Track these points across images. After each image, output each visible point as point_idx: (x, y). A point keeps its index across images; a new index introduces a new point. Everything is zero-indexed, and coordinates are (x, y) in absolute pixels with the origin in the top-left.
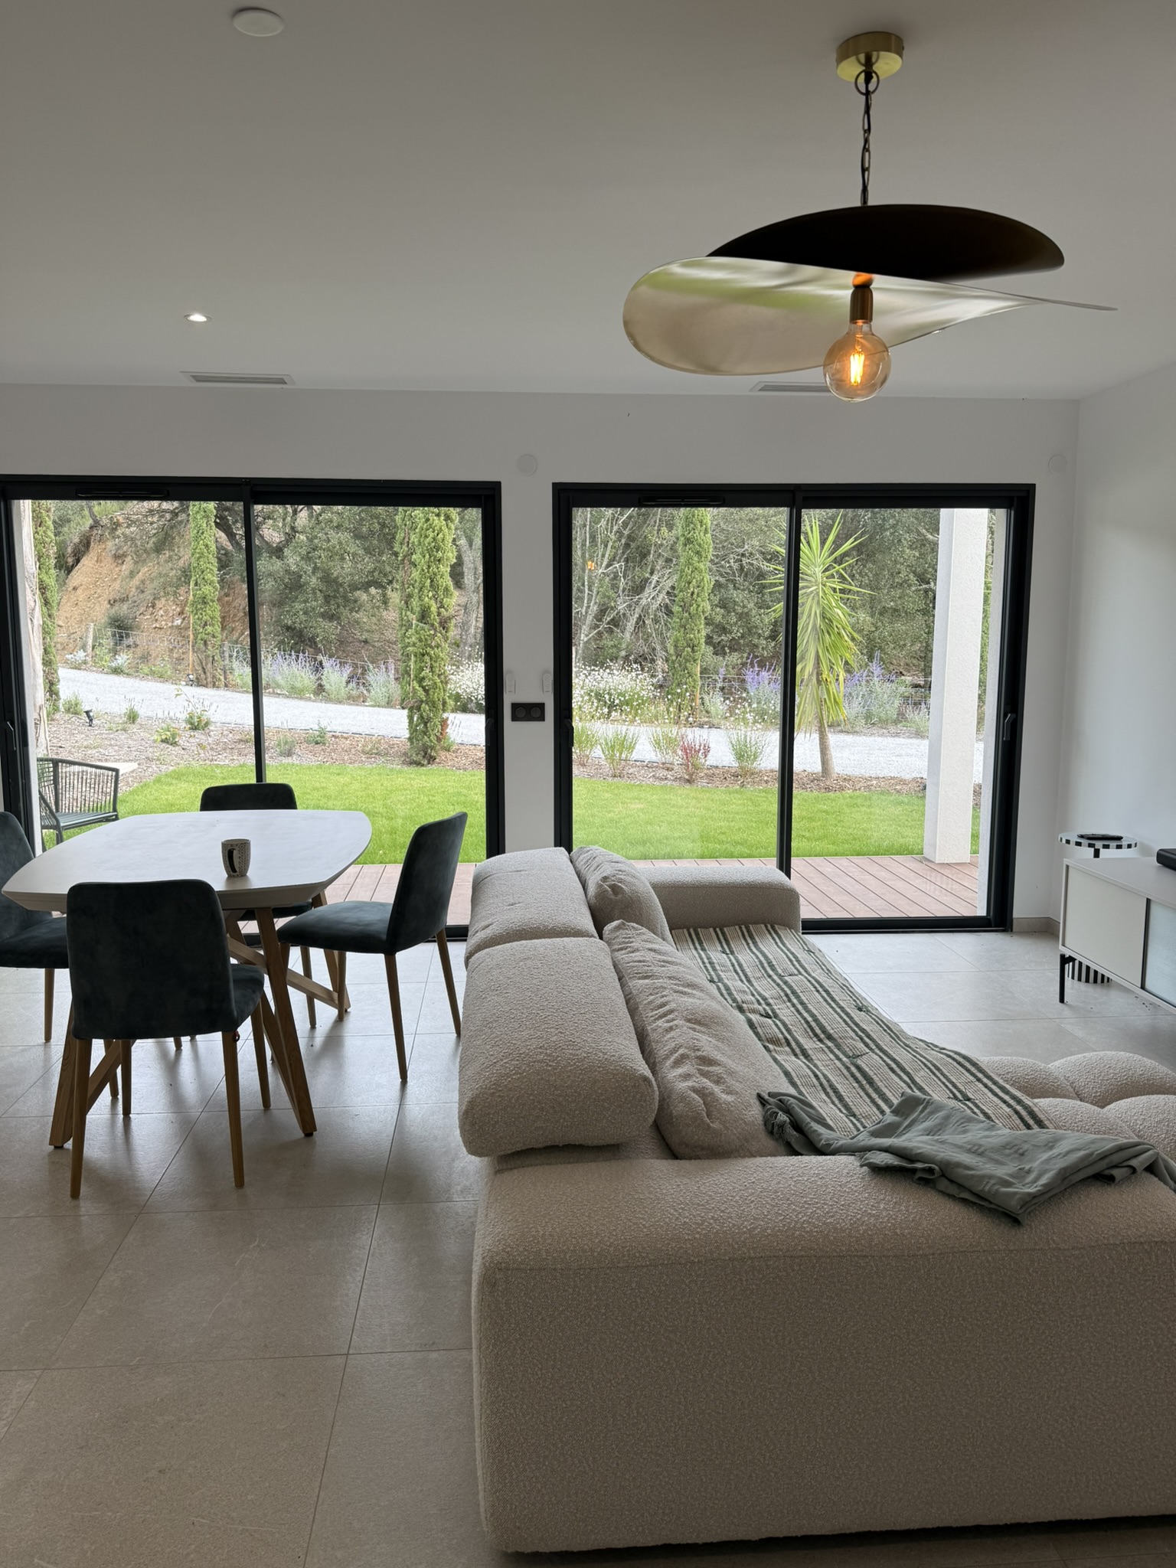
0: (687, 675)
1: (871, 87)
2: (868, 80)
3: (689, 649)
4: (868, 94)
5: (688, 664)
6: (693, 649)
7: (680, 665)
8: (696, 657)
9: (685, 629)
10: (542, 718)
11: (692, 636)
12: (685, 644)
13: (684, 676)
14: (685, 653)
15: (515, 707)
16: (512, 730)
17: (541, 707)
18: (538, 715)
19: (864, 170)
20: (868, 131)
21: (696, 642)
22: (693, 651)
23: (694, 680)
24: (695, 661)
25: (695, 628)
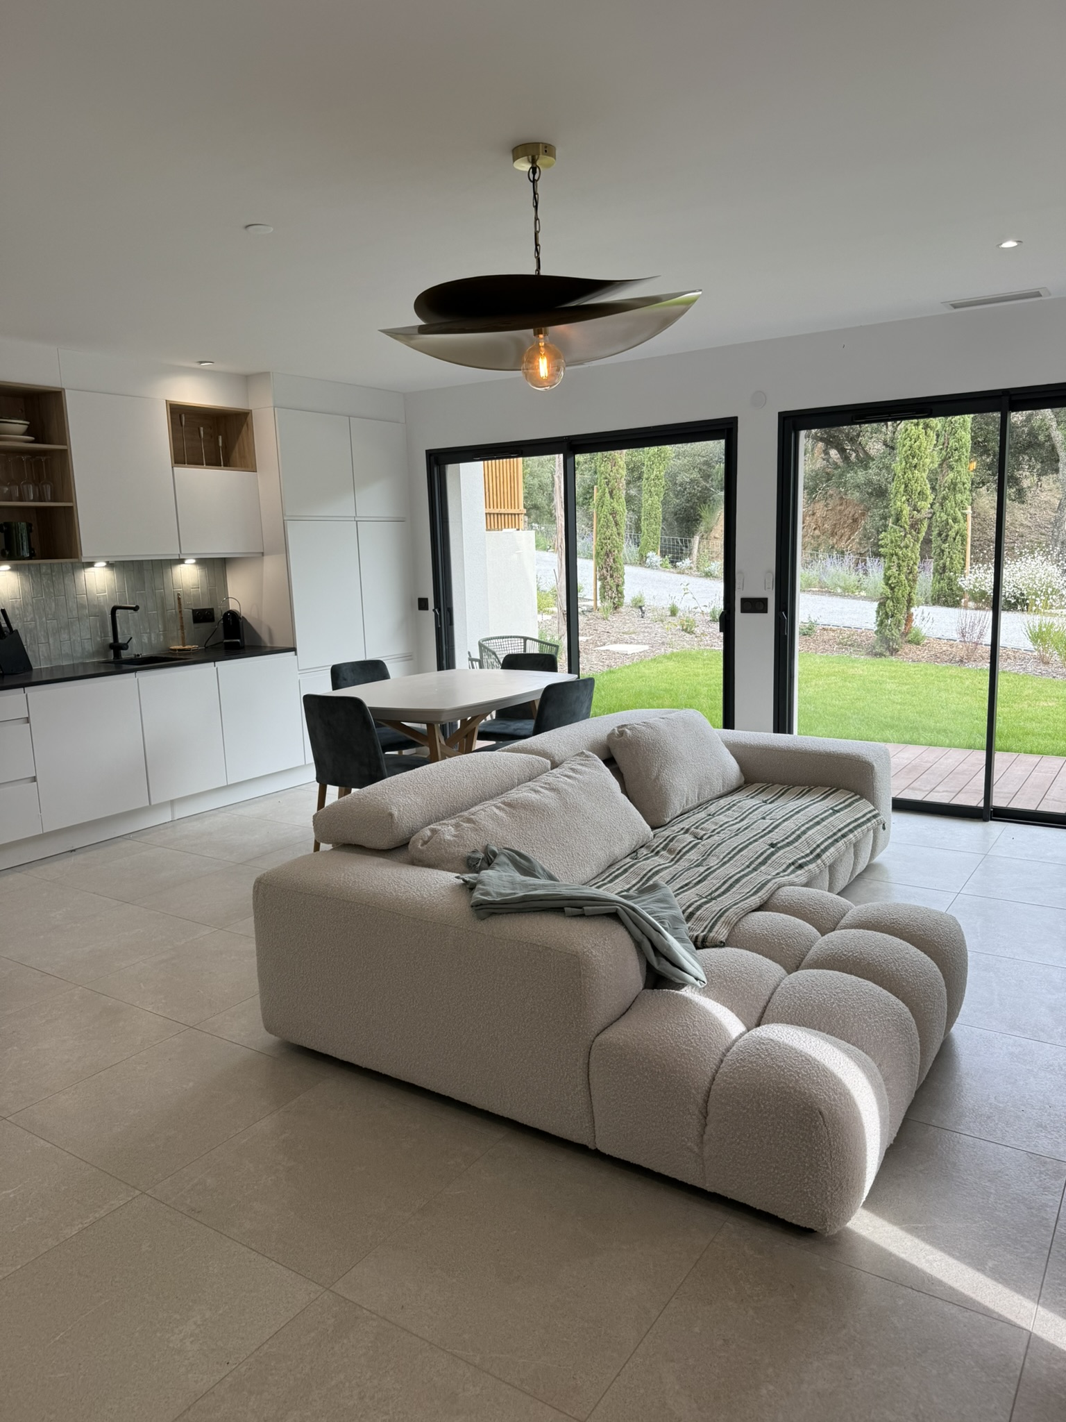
1: (537, 177)
2: (534, 173)
4: (534, 182)
10: (765, 611)
15: (744, 601)
16: (742, 620)
17: (765, 601)
18: (762, 608)
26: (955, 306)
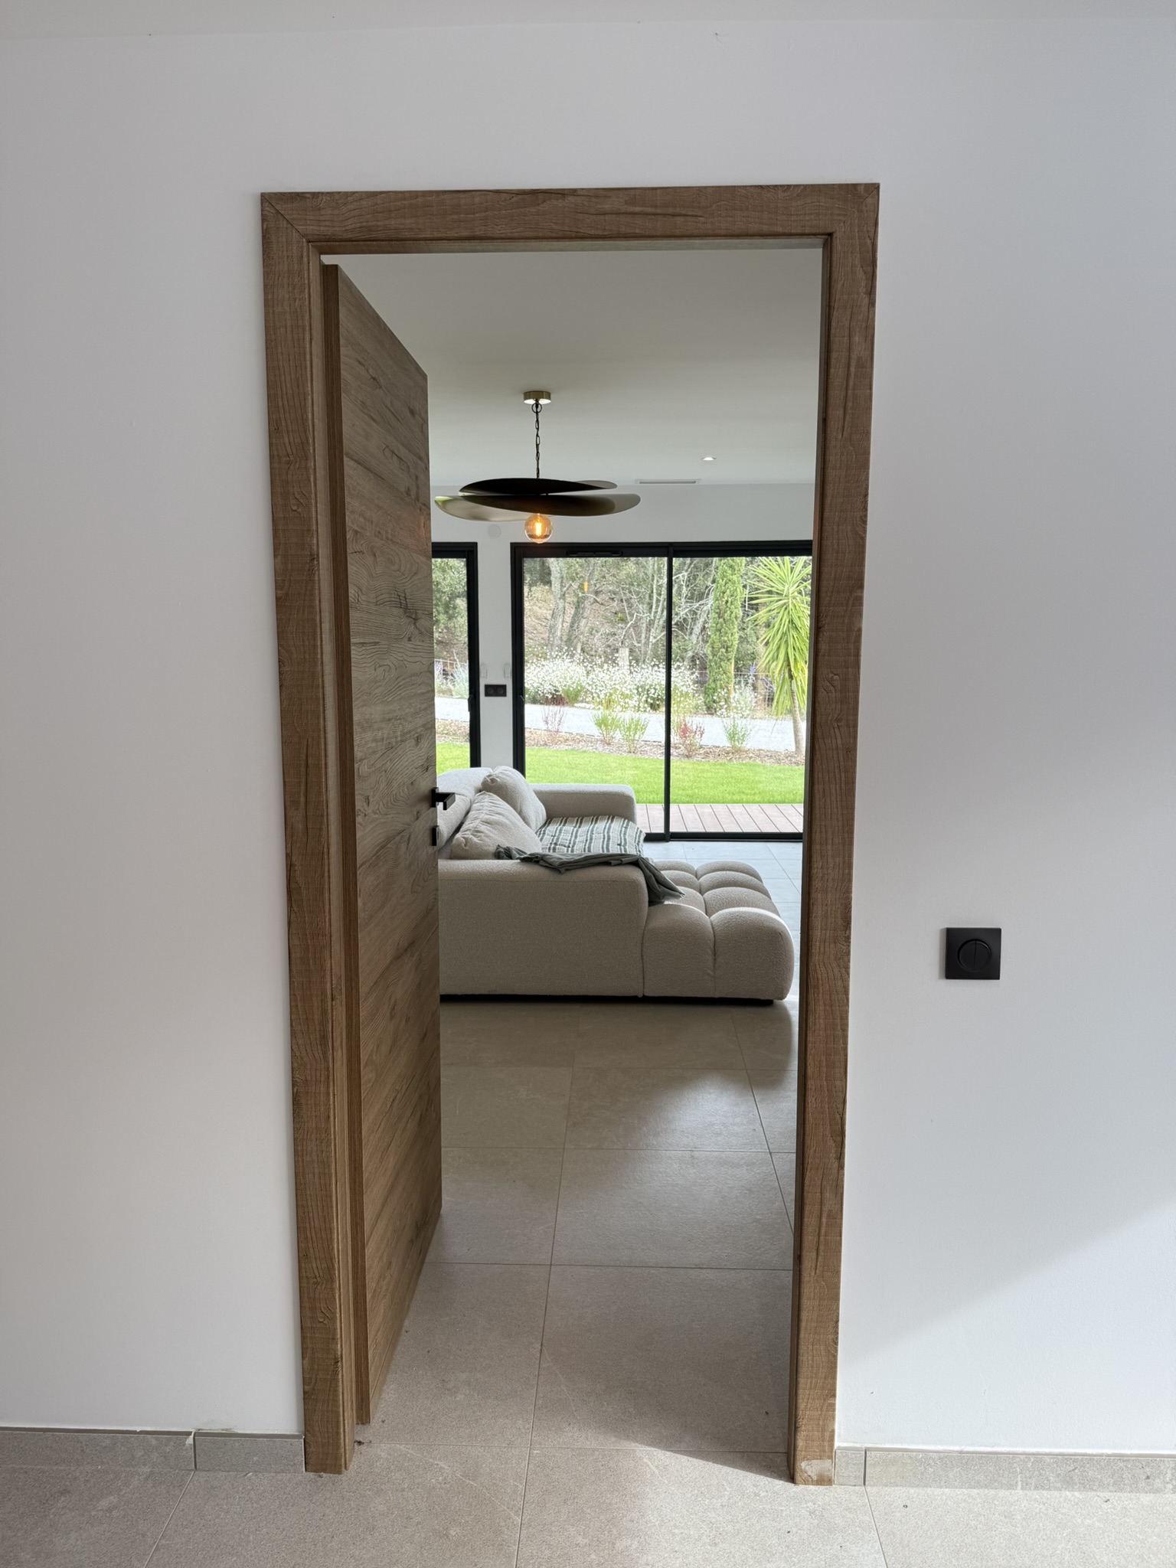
0: (722, 672)
1: (539, 410)
2: (537, 407)
3: (724, 650)
4: (537, 413)
5: (722, 663)
6: (727, 650)
7: (716, 664)
8: (730, 657)
9: (721, 633)
10: (504, 694)
11: (726, 639)
12: (720, 646)
13: (719, 673)
14: (720, 653)
15: (487, 687)
16: (484, 701)
17: (504, 687)
18: (502, 692)
19: (537, 445)
20: (538, 429)
21: (730, 644)
22: (727, 652)
23: (728, 677)
24: (729, 660)
25: (729, 632)
26: (641, 483)
